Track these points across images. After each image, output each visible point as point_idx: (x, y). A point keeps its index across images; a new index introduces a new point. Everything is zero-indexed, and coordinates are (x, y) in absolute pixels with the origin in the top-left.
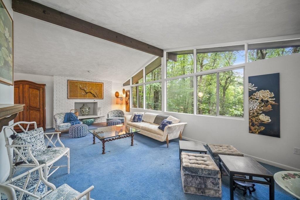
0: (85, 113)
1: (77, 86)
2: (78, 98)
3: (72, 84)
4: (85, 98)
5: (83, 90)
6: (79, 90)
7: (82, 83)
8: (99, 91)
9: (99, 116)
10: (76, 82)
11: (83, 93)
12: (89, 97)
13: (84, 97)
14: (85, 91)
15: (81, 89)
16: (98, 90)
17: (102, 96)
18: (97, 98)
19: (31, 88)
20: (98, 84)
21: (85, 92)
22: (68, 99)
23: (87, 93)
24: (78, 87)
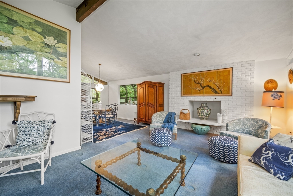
0: (202, 116)
1: (190, 80)
2: (192, 95)
3: (185, 79)
4: (201, 95)
5: (199, 84)
6: (193, 84)
7: (196, 74)
8: (224, 82)
9: (219, 123)
10: (190, 75)
11: (199, 88)
12: (206, 93)
13: (199, 93)
14: (201, 84)
15: (196, 83)
16: (222, 82)
17: (229, 90)
18: (220, 95)
19: (149, 87)
20: (221, 72)
21: (201, 86)
22: (181, 96)
23: (203, 88)
24: (193, 81)
